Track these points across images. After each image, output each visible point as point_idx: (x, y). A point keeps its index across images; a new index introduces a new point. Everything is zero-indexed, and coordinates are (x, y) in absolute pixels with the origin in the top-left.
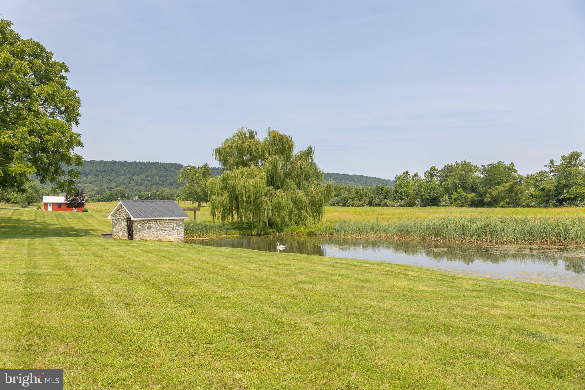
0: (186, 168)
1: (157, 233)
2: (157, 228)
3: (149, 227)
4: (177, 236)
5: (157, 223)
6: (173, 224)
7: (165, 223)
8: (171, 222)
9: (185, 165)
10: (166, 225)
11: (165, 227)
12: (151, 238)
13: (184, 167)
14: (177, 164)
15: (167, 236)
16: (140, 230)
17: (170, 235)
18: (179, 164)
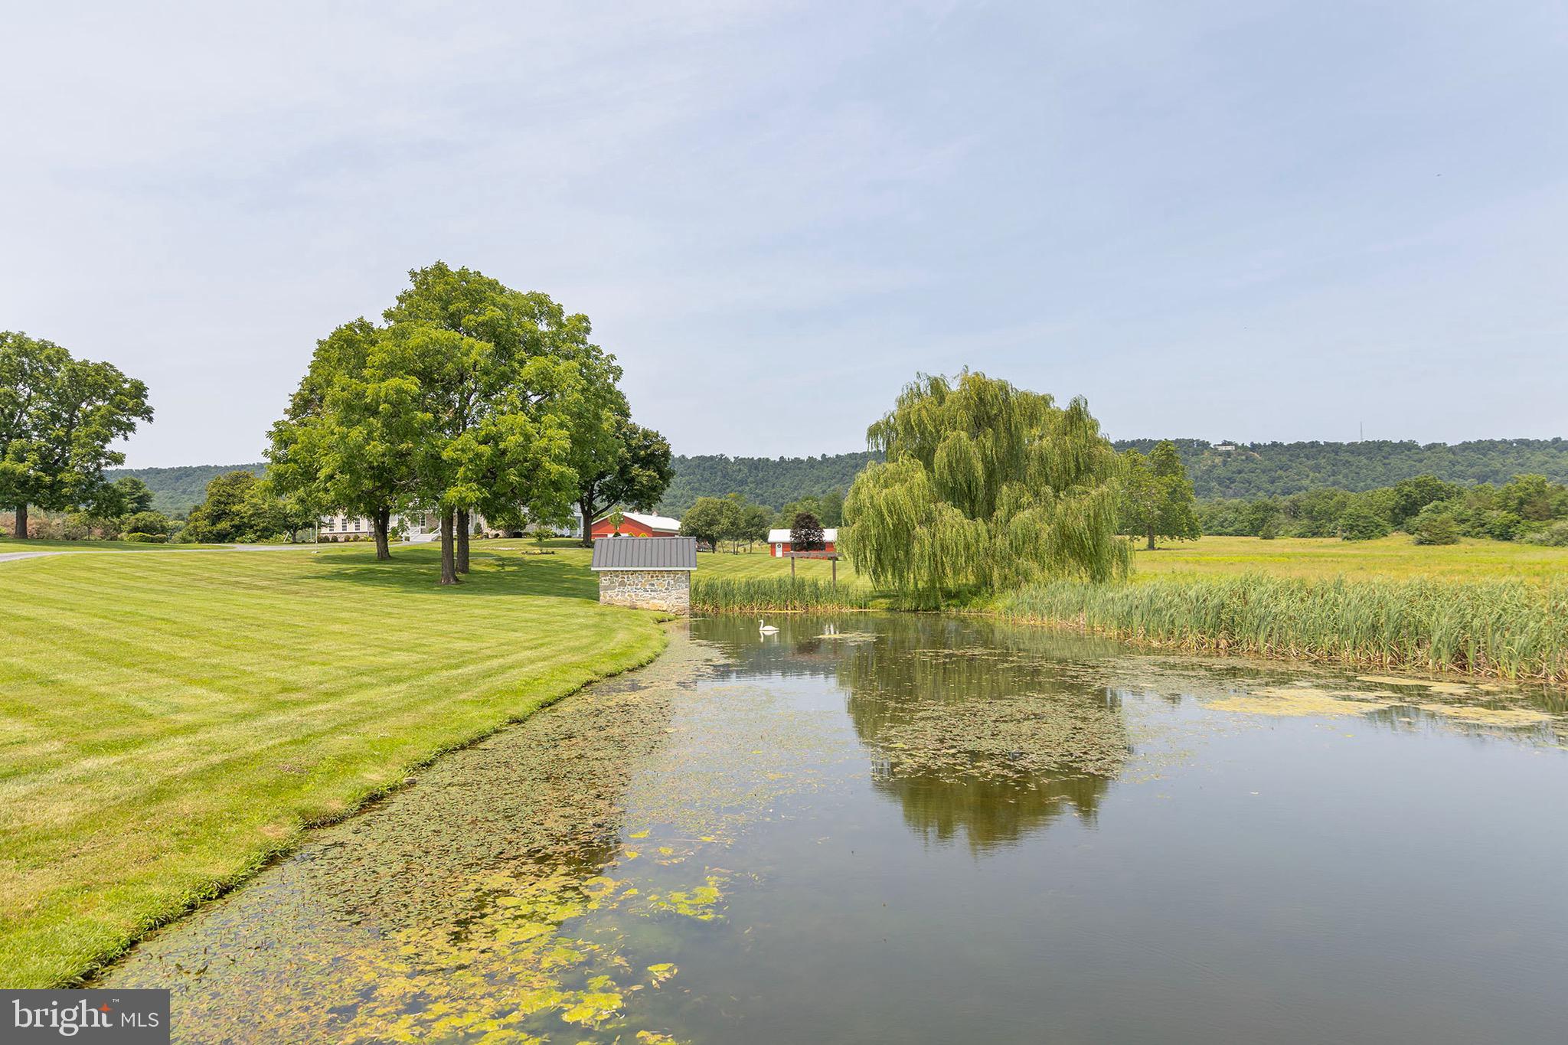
0: (1216, 449)
1: (637, 595)
2: (637, 585)
3: (623, 584)
4: (674, 601)
5: (637, 577)
6: (668, 580)
7: (652, 577)
8: (664, 577)
9: (1214, 441)
10: (655, 582)
11: (653, 585)
12: (625, 603)
13: (1212, 446)
14: (1193, 441)
15: (656, 601)
16: (606, 588)
17: (663, 599)
18: (1197, 440)
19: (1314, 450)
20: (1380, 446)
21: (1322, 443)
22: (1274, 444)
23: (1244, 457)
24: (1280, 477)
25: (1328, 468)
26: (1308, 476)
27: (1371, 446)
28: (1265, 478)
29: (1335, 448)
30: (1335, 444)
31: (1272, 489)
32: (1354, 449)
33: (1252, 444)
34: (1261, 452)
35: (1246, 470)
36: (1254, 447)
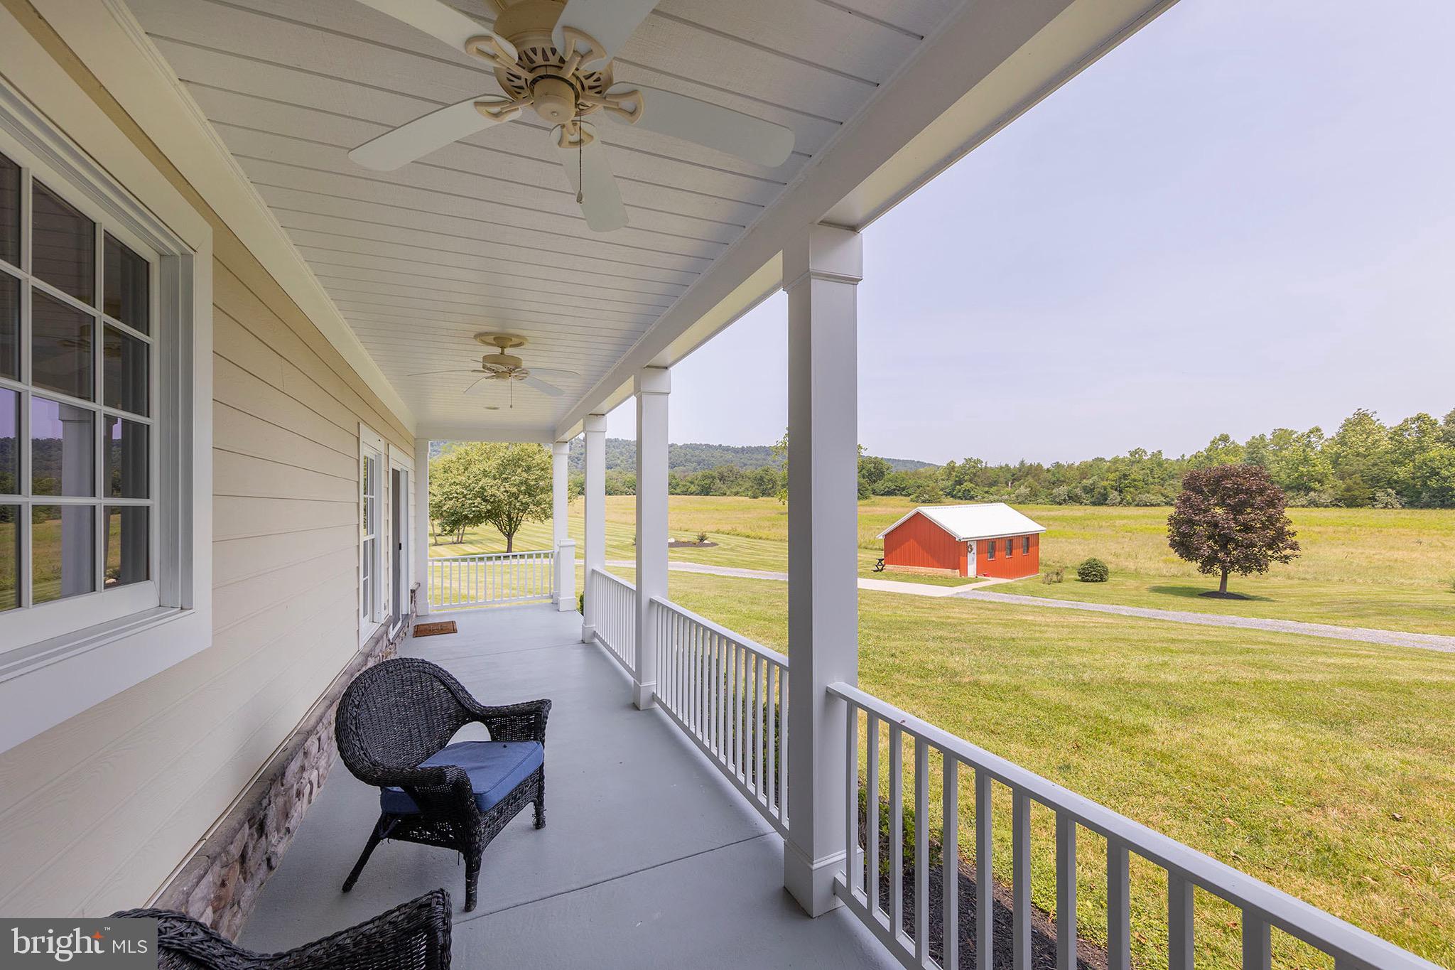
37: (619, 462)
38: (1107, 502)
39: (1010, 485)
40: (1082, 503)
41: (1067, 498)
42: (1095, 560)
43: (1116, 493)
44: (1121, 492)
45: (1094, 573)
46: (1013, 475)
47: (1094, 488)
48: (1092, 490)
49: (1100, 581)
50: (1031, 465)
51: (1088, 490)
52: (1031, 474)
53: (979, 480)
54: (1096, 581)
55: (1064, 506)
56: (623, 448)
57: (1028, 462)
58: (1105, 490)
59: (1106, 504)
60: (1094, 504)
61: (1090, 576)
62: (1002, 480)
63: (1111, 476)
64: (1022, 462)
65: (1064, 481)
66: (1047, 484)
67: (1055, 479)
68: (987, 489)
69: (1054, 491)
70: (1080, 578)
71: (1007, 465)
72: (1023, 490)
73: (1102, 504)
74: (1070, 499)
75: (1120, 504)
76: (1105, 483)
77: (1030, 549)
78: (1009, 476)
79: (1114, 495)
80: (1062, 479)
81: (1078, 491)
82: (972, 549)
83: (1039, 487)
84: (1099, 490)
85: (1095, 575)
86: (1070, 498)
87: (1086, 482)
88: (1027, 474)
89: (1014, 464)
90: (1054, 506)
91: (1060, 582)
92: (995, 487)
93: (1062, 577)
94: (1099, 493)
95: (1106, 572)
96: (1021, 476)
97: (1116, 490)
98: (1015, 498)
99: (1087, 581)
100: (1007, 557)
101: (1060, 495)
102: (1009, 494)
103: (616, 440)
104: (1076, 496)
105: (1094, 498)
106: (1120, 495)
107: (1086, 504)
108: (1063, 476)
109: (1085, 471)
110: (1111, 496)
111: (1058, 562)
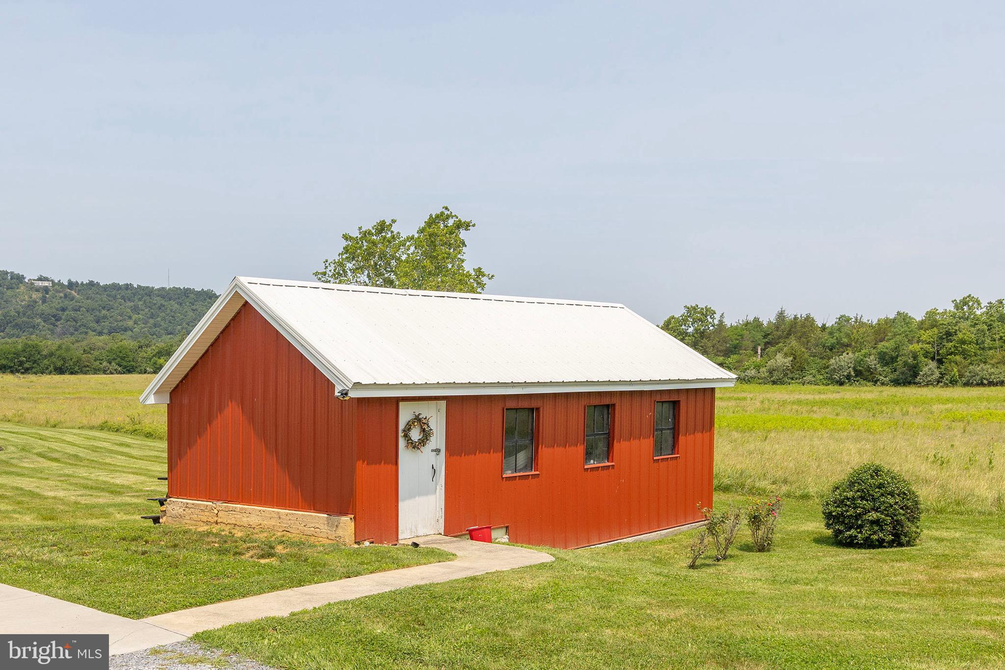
19: (129, 291)
20: (187, 292)
21: (135, 286)
22: (91, 284)
23: (62, 295)
24: (105, 317)
25: (147, 310)
26: (130, 317)
27: (179, 292)
28: (90, 318)
29: (148, 292)
30: (148, 287)
31: (99, 328)
32: (164, 294)
33: (70, 282)
34: (79, 290)
35: (70, 308)
36: (71, 285)
37: (130, 323)
38: (917, 380)
39: (759, 351)
40: (876, 382)
41: (853, 373)
42: (877, 471)
43: (933, 365)
44: (940, 362)
45: (874, 515)
46: (765, 336)
47: (897, 356)
48: (894, 359)
49: (891, 544)
50: (796, 318)
51: (887, 360)
52: (795, 333)
53: (709, 344)
54: (880, 544)
55: (846, 387)
56: (140, 300)
57: (790, 314)
58: (915, 357)
59: (915, 383)
60: (896, 383)
61: (861, 527)
62: (747, 343)
63: (925, 335)
64: (781, 313)
65: (847, 346)
66: (821, 349)
67: (833, 341)
68: (721, 358)
69: (832, 361)
70: (829, 532)
71: (756, 320)
72: (781, 360)
73: (910, 383)
74: (856, 376)
75: (939, 382)
76: (915, 347)
77: (682, 439)
78: (759, 336)
79: (929, 367)
80: (845, 340)
81: (872, 361)
82: (426, 435)
83: (806, 356)
84: (904, 359)
85: (876, 522)
86: (858, 373)
87: (886, 346)
88: (789, 334)
89: (768, 317)
90: (830, 387)
91: (762, 549)
92: (735, 356)
93: (771, 530)
94: (906, 364)
95: (912, 509)
96: (780, 337)
97: (933, 359)
98: (767, 374)
99: (850, 544)
100: (592, 464)
101: (841, 368)
102: (758, 367)
103: (128, 287)
104: (869, 369)
105: (897, 373)
106: (938, 367)
107: (883, 384)
108: (848, 336)
109: (882, 330)
110: (925, 369)
111: (785, 482)
